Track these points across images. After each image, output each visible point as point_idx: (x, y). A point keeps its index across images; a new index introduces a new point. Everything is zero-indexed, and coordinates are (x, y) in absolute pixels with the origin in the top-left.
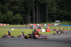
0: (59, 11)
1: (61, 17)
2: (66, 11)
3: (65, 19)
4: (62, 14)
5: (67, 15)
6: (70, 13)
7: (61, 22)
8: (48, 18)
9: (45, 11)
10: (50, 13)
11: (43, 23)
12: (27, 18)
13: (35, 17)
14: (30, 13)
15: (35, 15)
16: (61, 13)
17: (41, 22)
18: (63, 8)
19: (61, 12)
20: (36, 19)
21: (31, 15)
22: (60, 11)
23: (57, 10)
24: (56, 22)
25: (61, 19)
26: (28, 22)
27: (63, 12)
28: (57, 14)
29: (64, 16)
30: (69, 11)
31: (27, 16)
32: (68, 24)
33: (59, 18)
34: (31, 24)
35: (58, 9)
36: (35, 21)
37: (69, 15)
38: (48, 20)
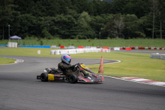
0: (18, 15)
2: (34, 15)
3: (31, 32)
4: (24, 21)
5: (35, 24)
6: (41, 20)
7: (23, 38)
16: (22, 20)
18: (27, 9)
19: (23, 17)
22: (20, 16)
23: (13, 14)
24: (12, 39)
25: (23, 33)
27: (27, 18)
28: (14, 22)
29: (29, 27)
30: (40, 15)
33: (19, 30)
37: (39, 25)
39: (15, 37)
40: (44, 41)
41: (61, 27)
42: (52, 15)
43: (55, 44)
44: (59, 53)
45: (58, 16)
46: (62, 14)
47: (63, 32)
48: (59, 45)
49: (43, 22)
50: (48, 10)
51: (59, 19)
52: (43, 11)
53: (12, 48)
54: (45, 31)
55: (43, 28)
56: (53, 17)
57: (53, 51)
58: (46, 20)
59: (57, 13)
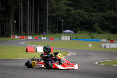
0: (71, 10)
1: (74, 24)
2: (86, 11)
3: (83, 27)
4: (76, 17)
5: (87, 20)
6: (92, 16)
7: (75, 32)
8: (49, 25)
9: (43, 10)
10: (54, 14)
11: (39, 34)
12: (7, 24)
13: (24, 22)
14: (13, 15)
15: (24, 18)
16: (74, 16)
17: (36, 33)
18: (80, 5)
19: (75, 13)
20: (25, 25)
21: (17, 18)
22: (73, 11)
23: (67, 10)
24: (65, 33)
25: (75, 27)
26: (10, 32)
27: (79, 14)
28: (67, 17)
29: (81, 22)
30: (91, 11)
31: (7, 19)
32: (89, 36)
33: (71, 24)
34: (16, 37)
35: (68, 8)
36: (24, 30)
37: (91, 20)
38: (49, 28)
39: (68, 31)
40: (95, 35)
41: (111, 23)
42: (103, 11)
43: (105, 38)
44: (108, 47)
45: (108, 12)
46: (112, 11)
47: (112, 27)
48: (109, 40)
49: (94, 17)
50: (98, 6)
51: (109, 15)
52: (94, 7)
53: (65, 41)
54: (96, 26)
55: (94, 23)
56: (104, 13)
57: (103, 45)
58: (97, 16)
59: (108, 9)
